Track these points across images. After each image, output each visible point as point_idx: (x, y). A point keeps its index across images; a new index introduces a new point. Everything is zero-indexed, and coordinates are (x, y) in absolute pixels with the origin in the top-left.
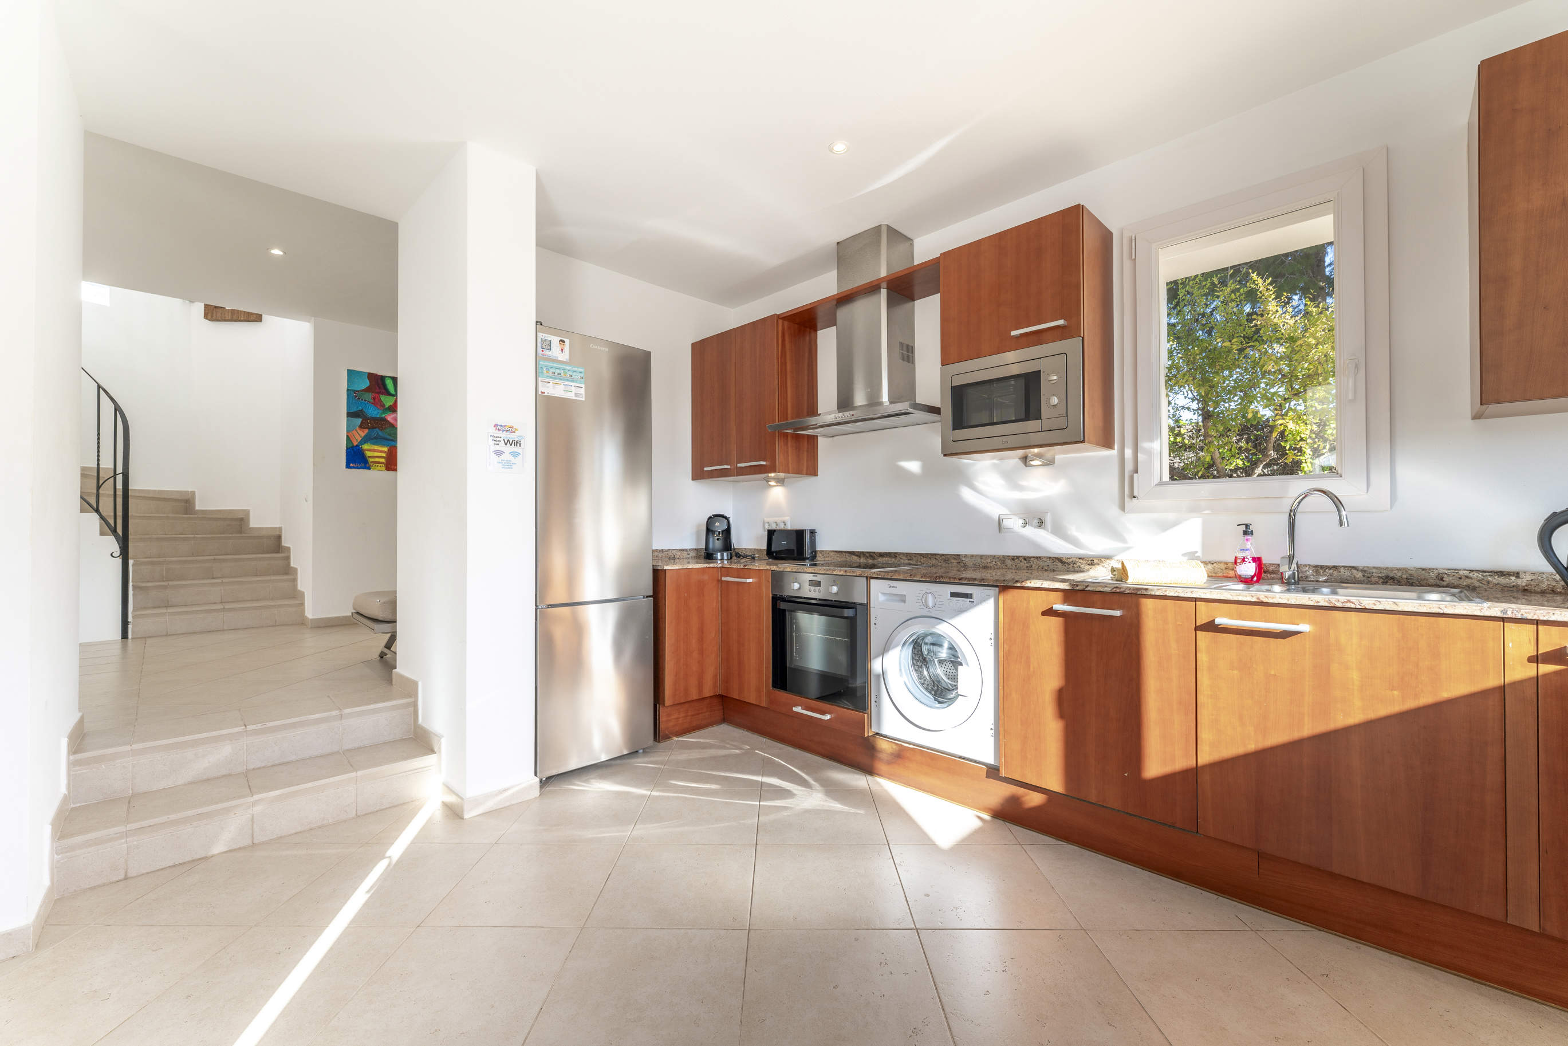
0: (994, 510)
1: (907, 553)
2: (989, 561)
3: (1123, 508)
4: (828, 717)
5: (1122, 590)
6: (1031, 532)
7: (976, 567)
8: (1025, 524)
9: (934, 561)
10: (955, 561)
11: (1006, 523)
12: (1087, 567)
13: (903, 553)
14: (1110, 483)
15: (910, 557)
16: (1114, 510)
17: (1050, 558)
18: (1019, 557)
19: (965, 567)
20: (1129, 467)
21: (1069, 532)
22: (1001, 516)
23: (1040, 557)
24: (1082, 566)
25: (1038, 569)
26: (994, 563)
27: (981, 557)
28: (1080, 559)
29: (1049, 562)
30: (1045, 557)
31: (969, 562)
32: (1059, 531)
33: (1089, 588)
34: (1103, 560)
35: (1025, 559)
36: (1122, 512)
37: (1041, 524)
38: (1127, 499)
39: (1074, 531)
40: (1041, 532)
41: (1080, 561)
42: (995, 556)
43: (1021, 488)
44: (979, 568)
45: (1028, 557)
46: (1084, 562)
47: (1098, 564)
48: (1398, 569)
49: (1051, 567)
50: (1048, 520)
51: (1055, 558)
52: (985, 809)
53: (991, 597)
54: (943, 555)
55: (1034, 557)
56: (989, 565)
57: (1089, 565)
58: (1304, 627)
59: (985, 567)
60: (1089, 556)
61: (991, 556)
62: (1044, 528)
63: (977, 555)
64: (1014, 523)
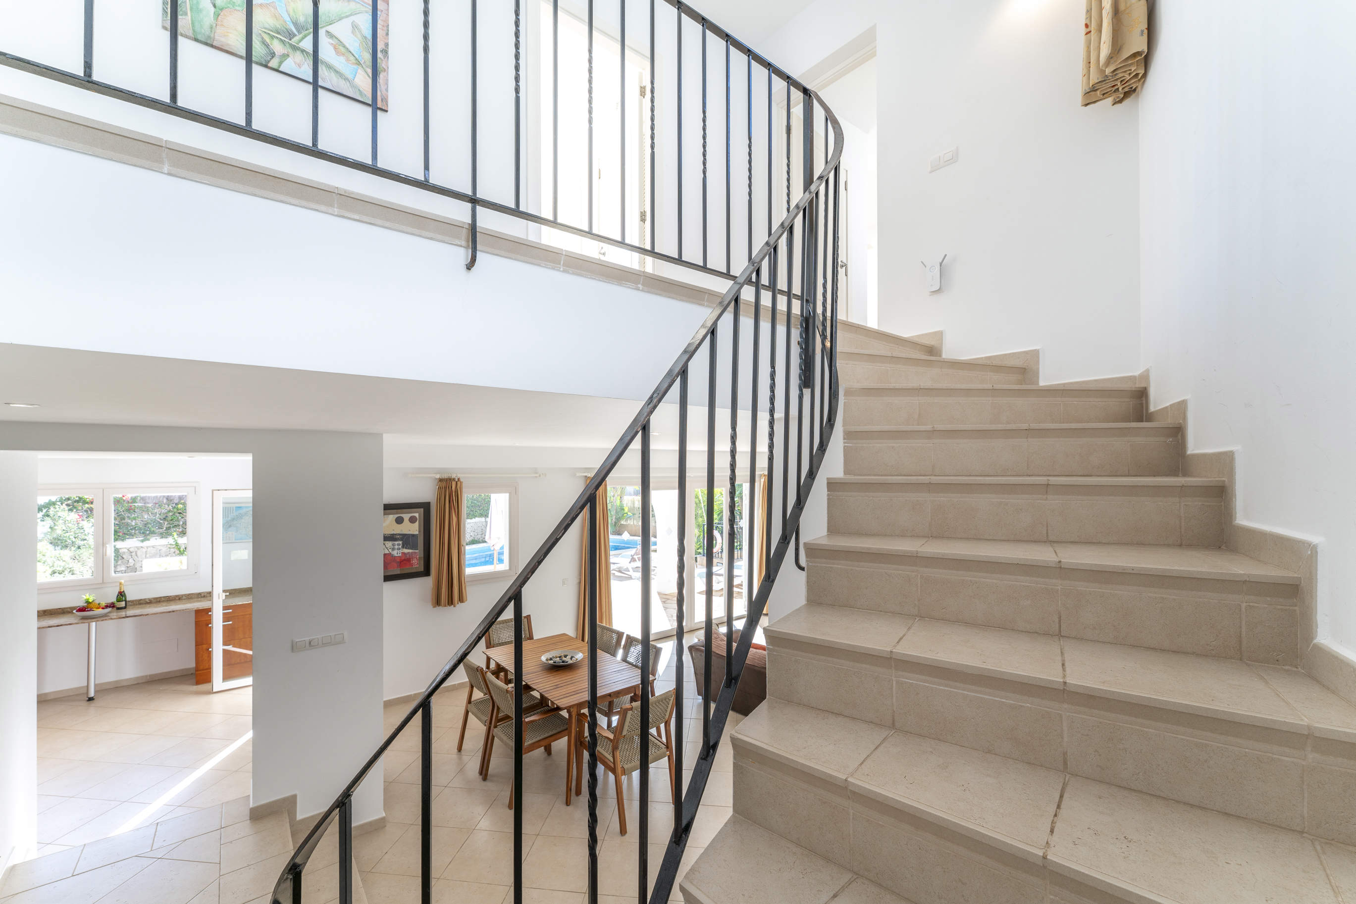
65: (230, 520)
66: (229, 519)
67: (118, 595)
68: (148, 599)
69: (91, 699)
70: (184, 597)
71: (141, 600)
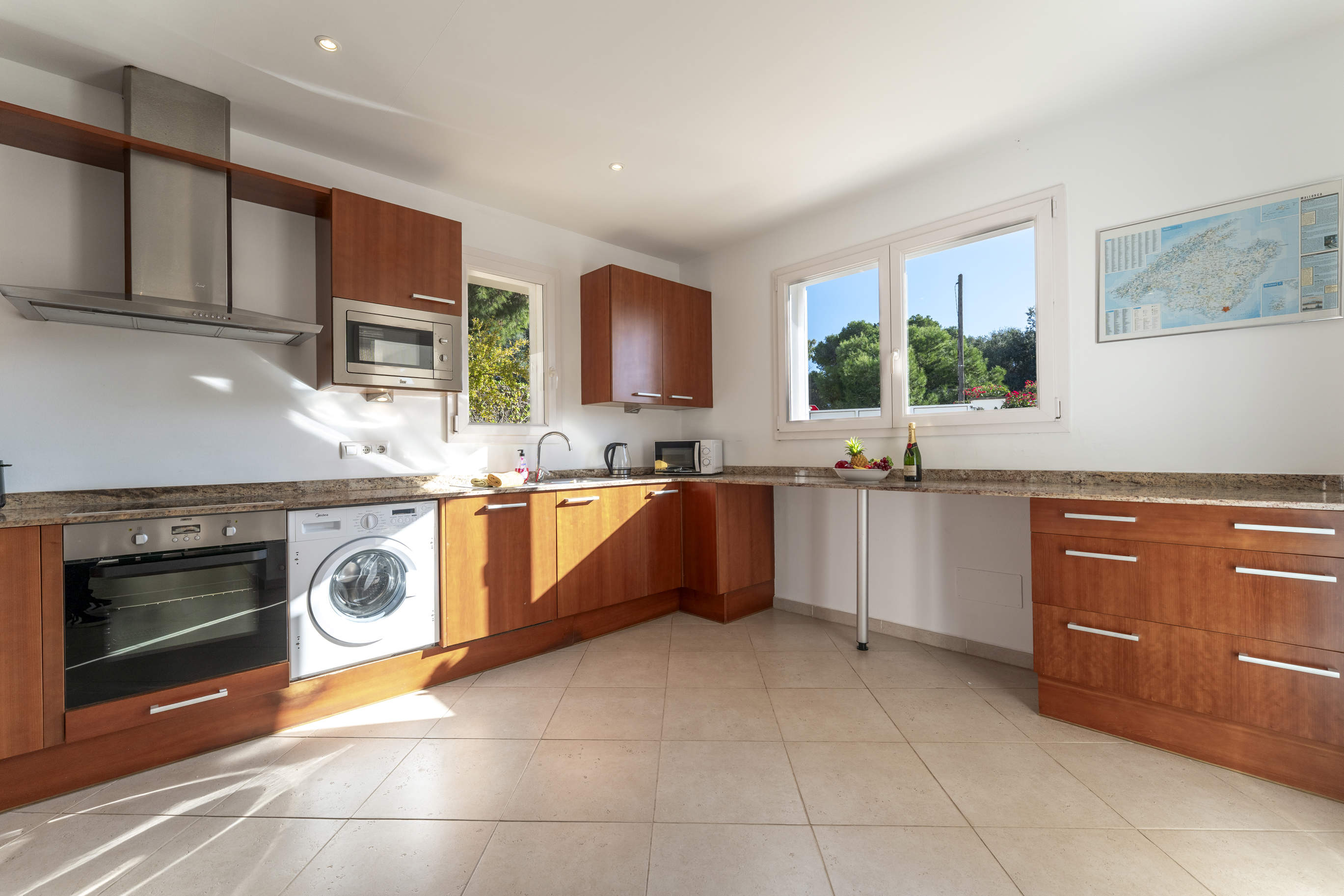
0: (335, 438)
1: (216, 486)
2: (333, 485)
3: (446, 440)
4: (224, 693)
5: (525, 490)
6: (374, 458)
7: (316, 492)
8: (368, 450)
9: (261, 492)
10: (290, 489)
11: (350, 450)
12: (422, 483)
13: (210, 486)
14: (436, 420)
15: (221, 488)
16: (438, 440)
17: (392, 478)
18: (364, 479)
19: (304, 493)
20: (451, 410)
21: (405, 457)
22: (342, 443)
23: (383, 478)
24: (418, 482)
25: (381, 488)
26: (337, 486)
27: (323, 482)
28: (416, 477)
29: (391, 481)
30: (387, 478)
31: (309, 489)
32: (397, 456)
33: (507, 492)
34: (433, 476)
35: (370, 481)
36: (444, 442)
37: (382, 450)
38: (449, 432)
39: (407, 455)
40: (382, 457)
41: (416, 478)
42: (338, 480)
43: (362, 419)
44: (321, 492)
45: (372, 479)
46: (419, 479)
47: (430, 480)
48: (564, 471)
49: (393, 486)
50: (389, 446)
51: (397, 478)
52: (418, 688)
53: (432, 509)
54: (274, 484)
55: (377, 479)
56: (332, 489)
57: (423, 481)
58: (595, 498)
59: (328, 492)
60: (423, 475)
61: (334, 480)
62: (385, 454)
63: (318, 481)
64: (356, 449)
65: (1146, 271)
66: (1144, 266)
67: (906, 452)
68: (964, 471)
69: (862, 647)
70: (1033, 478)
71: (951, 471)
